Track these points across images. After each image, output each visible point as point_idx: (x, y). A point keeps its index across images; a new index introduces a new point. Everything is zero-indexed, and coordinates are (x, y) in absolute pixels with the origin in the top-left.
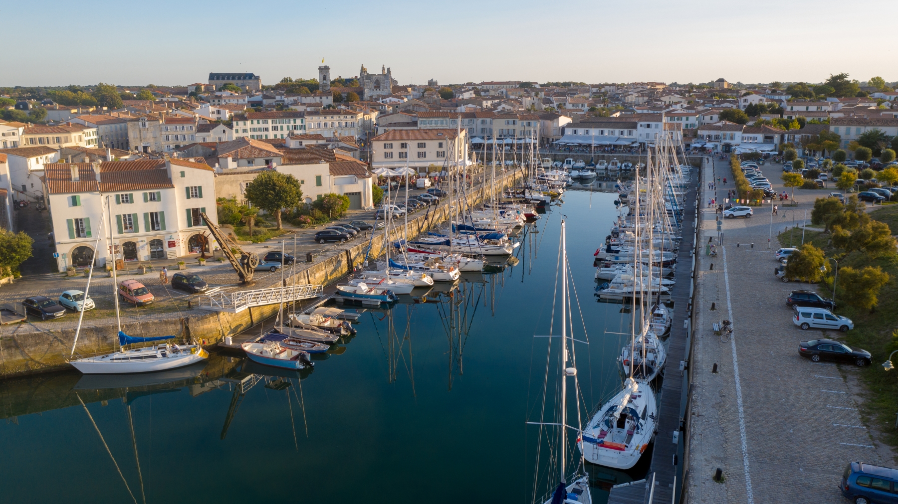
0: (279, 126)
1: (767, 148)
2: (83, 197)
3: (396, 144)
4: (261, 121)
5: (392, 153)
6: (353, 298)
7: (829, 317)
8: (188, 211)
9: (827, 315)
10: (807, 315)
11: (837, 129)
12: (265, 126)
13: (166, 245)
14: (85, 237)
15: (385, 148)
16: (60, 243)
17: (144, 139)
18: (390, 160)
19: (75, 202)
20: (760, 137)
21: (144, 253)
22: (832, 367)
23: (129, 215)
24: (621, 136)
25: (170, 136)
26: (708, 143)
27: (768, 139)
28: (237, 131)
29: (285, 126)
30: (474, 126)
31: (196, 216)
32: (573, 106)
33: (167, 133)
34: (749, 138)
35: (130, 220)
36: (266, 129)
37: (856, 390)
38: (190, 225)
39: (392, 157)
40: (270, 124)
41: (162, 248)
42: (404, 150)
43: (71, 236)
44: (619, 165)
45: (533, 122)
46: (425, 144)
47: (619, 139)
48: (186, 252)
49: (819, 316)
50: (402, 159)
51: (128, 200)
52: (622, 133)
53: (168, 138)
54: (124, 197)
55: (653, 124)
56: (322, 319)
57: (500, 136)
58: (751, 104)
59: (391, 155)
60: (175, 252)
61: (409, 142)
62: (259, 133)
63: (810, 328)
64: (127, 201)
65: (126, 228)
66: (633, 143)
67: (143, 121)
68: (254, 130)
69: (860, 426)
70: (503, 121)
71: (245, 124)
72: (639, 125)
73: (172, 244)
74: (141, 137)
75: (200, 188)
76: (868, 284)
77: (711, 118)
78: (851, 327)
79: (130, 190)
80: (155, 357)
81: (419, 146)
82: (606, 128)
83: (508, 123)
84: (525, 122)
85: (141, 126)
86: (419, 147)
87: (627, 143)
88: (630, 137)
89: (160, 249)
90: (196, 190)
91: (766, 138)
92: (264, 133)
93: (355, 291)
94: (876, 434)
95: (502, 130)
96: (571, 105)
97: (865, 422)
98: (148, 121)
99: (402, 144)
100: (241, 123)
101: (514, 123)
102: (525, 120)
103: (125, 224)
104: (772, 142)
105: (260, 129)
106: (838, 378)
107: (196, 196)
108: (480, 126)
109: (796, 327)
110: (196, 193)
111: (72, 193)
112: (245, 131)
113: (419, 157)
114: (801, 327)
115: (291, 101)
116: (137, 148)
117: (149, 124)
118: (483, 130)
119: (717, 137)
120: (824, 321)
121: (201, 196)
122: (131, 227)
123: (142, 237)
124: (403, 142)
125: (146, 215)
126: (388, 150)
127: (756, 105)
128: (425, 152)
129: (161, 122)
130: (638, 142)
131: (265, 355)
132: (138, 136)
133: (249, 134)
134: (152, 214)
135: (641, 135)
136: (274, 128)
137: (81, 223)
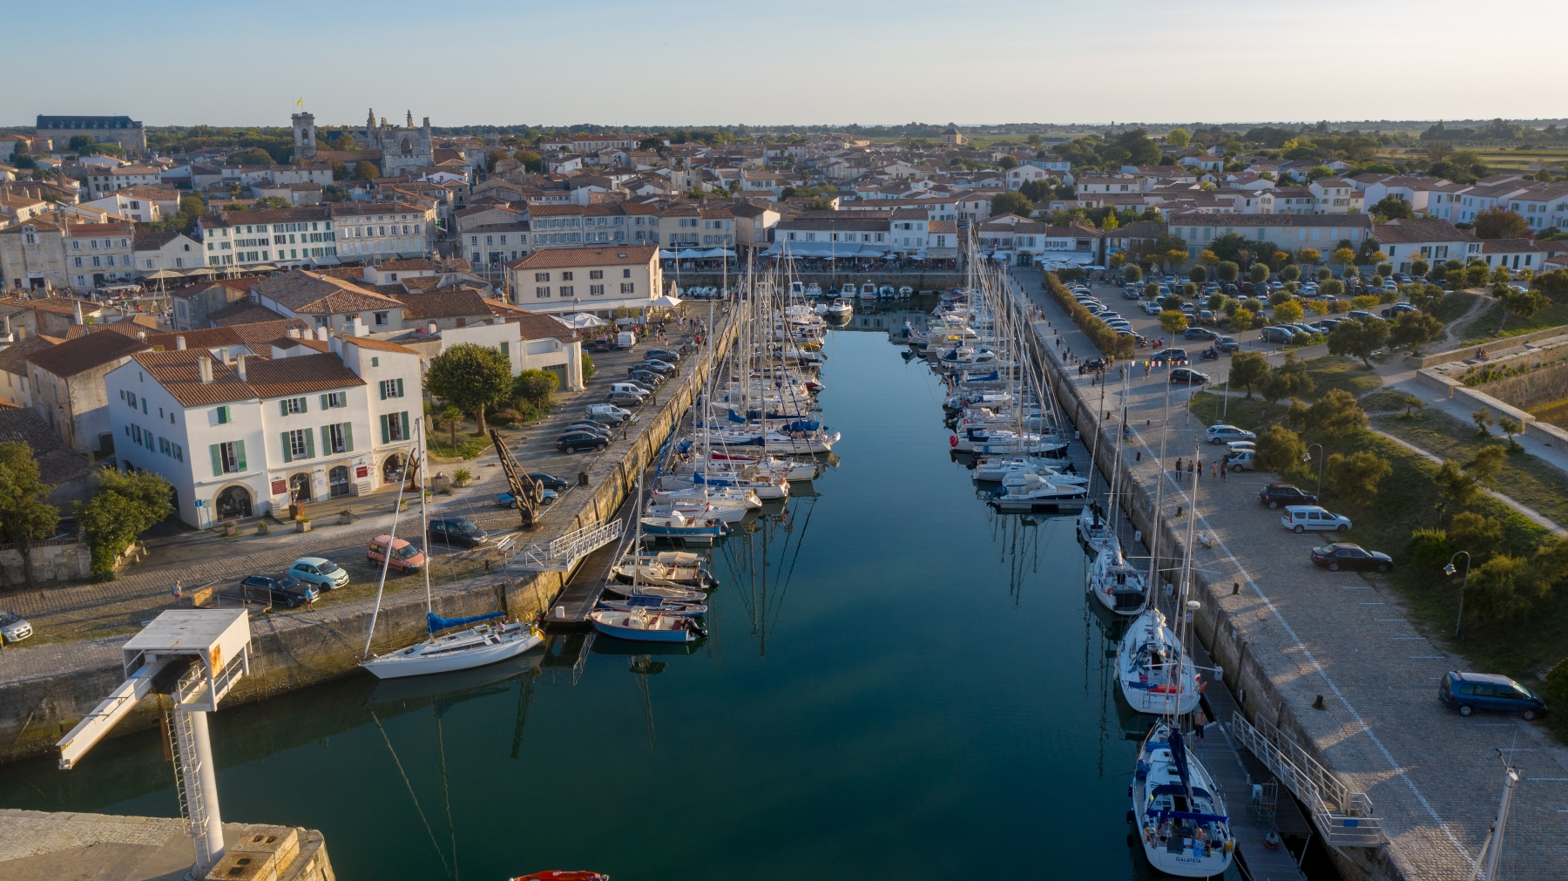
0: (287, 235)
1: (1086, 259)
2: (234, 409)
3: (555, 274)
4: (254, 227)
5: (548, 288)
6: (669, 535)
7: (1325, 517)
8: (383, 418)
9: (1322, 513)
10: (1300, 515)
11: (1179, 231)
12: (262, 236)
13: (354, 473)
14: (236, 471)
15: (537, 280)
16: (200, 484)
17: (34, 265)
18: (547, 300)
19: (222, 417)
20: (1071, 242)
21: (321, 489)
22: (1353, 576)
23: (300, 432)
24: (866, 243)
25: (83, 259)
26: (996, 252)
27: (1083, 245)
28: (211, 247)
29: (298, 235)
30: (624, 228)
31: (393, 427)
32: (753, 184)
33: (77, 253)
34: (1056, 244)
35: (300, 438)
36: (264, 242)
37: (1393, 599)
38: (385, 441)
39: (549, 296)
40: (270, 233)
41: (346, 478)
42: (568, 283)
43: (217, 472)
44: (875, 290)
45: (724, 222)
46: (601, 272)
47: (862, 247)
48: (380, 482)
49: (1314, 516)
50: (565, 298)
51: (300, 408)
52: (866, 238)
53: (78, 261)
54: (292, 403)
55: (914, 223)
56: (664, 570)
57: (672, 245)
58: (1026, 182)
59: (547, 292)
60: (368, 485)
61: (575, 271)
62: (251, 249)
63: (1304, 531)
64: (296, 410)
65: (295, 452)
66: (886, 253)
67: (29, 233)
68: (241, 243)
69: (1419, 638)
70: (676, 220)
71: (225, 234)
72: (892, 226)
73: (362, 472)
74: (25, 262)
75: (400, 381)
76: (1365, 473)
77: (977, 206)
78: (1350, 525)
79: (303, 392)
80: (483, 644)
81: (593, 275)
82: (842, 229)
83: (683, 224)
84: (712, 222)
85: (25, 242)
86: (592, 278)
87: (878, 255)
88: (879, 243)
89: (343, 481)
90: (393, 385)
91: (1079, 243)
92: (260, 249)
93: (668, 523)
94: (1439, 644)
95: (674, 236)
96: (749, 183)
97: (1422, 632)
98: (39, 231)
99: (565, 274)
100: (218, 232)
101: (694, 223)
102: (712, 218)
103: (294, 445)
104: (1089, 250)
105: (251, 242)
106: (1367, 588)
107: (394, 394)
108: (634, 229)
109: (1287, 530)
110: (393, 389)
111: (218, 403)
112: (226, 245)
113: (592, 293)
114: (1294, 531)
115: (254, 179)
116: (18, 282)
117: (41, 237)
118: (639, 235)
119: (1007, 242)
120: (1320, 521)
121: (401, 394)
122: (302, 451)
123: (319, 465)
124: (568, 270)
125: (324, 429)
126: (543, 285)
127: (1034, 182)
128: (602, 286)
129: (64, 233)
130: (892, 251)
131: (631, 626)
132: (21, 260)
133: (234, 250)
134: (332, 427)
135: (896, 241)
136: (279, 240)
137: (230, 449)
